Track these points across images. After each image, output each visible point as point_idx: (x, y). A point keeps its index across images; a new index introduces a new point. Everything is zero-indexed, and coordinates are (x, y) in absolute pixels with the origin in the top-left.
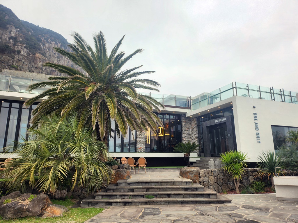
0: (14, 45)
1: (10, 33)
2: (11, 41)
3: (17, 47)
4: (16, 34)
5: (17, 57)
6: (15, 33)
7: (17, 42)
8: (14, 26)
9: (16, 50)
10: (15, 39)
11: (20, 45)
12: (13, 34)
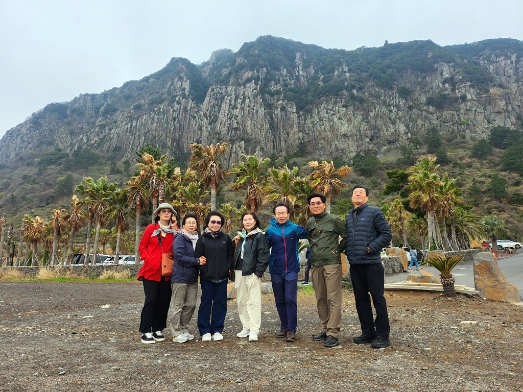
0: (453, 90)
1: (441, 74)
2: (447, 85)
3: (459, 91)
4: (451, 73)
5: (462, 106)
6: (448, 72)
7: (456, 83)
8: (444, 61)
9: (459, 96)
10: (451, 81)
11: (461, 86)
12: (446, 75)
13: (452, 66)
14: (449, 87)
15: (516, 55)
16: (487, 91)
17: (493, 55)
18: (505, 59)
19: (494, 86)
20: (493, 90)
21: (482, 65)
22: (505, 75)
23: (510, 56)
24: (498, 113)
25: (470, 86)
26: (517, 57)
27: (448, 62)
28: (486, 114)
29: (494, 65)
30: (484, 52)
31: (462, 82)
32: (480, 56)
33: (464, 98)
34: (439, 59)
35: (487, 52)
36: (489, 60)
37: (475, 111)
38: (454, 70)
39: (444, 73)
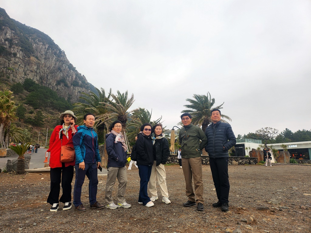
0: (10, 47)
2: (7, 42)
3: (13, 50)
4: (11, 36)
5: (13, 59)
7: (13, 44)
10: (10, 41)
11: (16, 47)
12: (8, 36)
13: (13, 33)
14: (8, 44)
15: (48, 45)
16: (29, 57)
17: (37, 40)
18: (42, 45)
19: (34, 56)
20: (32, 58)
21: (30, 41)
22: (40, 53)
23: (45, 44)
24: (32, 71)
25: (21, 50)
26: (49, 46)
27: (12, 29)
28: (25, 69)
29: (36, 44)
30: (33, 35)
31: (17, 45)
32: (31, 36)
33: (15, 55)
34: (7, 24)
35: (35, 36)
36: (34, 41)
37: (20, 65)
38: (14, 36)
39: (7, 34)
